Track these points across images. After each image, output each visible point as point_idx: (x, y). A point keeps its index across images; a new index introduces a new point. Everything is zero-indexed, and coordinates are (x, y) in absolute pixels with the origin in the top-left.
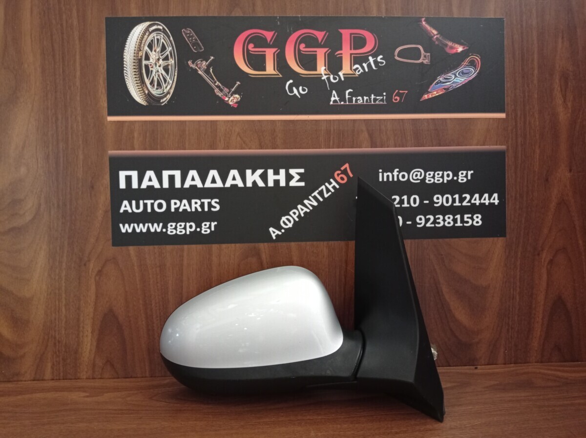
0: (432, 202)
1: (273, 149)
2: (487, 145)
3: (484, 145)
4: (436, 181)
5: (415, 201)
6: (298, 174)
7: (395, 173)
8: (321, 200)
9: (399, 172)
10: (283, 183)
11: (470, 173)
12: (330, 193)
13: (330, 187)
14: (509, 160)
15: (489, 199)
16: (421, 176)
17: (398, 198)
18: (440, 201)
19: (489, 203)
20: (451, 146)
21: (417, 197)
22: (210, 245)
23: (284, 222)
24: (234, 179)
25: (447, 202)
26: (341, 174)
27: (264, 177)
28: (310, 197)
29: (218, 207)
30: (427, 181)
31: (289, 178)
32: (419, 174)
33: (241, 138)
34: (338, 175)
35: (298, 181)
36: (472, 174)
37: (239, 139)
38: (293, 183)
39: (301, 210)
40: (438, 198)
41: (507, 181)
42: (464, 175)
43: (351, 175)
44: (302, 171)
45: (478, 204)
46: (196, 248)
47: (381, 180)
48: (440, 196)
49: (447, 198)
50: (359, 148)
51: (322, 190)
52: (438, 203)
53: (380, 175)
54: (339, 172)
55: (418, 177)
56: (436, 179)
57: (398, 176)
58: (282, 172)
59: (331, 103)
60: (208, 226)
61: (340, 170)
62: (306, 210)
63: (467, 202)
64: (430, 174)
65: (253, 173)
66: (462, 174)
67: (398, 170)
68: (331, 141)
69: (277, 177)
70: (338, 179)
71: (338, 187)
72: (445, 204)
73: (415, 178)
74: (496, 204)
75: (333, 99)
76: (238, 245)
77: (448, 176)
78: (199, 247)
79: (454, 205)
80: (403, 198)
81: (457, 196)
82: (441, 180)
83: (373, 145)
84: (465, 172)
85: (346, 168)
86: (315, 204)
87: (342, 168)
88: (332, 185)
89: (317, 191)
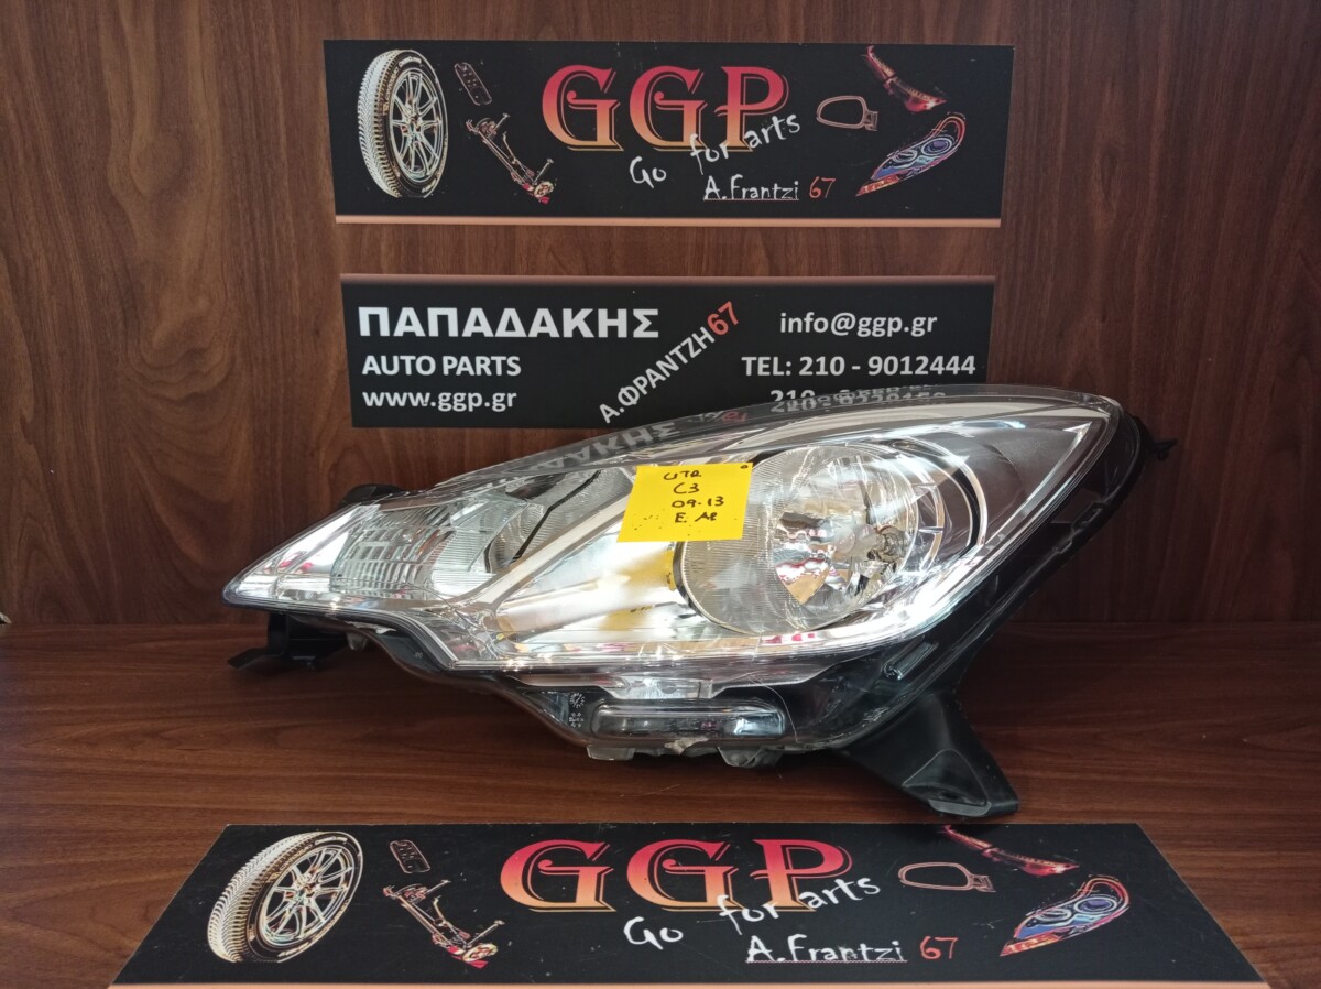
0: (866, 368)
1: (607, 275)
2: (964, 274)
3: (958, 274)
4: (874, 334)
5: (837, 366)
6: (648, 317)
7: (808, 319)
8: (685, 361)
9: (814, 317)
10: (622, 333)
11: (931, 321)
12: (699, 351)
13: (700, 341)
14: (999, 300)
15: (960, 365)
16: (849, 325)
17: (809, 361)
18: (879, 366)
19: (959, 372)
20: (902, 275)
21: (841, 360)
22: (506, 430)
23: (624, 397)
24: (543, 324)
25: (891, 368)
26: (718, 319)
27: (592, 322)
28: (667, 357)
29: (518, 370)
30: (859, 334)
31: (633, 323)
32: (847, 321)
33: (554, 256)
34: (714, 320)
35: (648, 329)
36: (934, 323)
37: (551, 257)
38: (639, 333)
39: (652, 377)
40: (875, 362)
41: (992, 335)
42: (922, 324)
43: (735, 322)
44: (654, 312)
45: (940, 373)
46: (483, 434)
47: (783, 330)
48: (879, 359)
49: (891, 363)
50: (751, 275)
51: (687, 345)
52: (875, 370)
53: (783, 321)
54: (716, 316)
55: (846, 327)
56: (875, 329)
57: (812, 323)
58: (622, 313)
59: (706, 198)
60: (502, 399)
61: (718, 313)
62: (659, 377)
63: (924, 370)
64: (864, 322)
65: (574, 315)
66: (918, 322)
67: (812, 313)
68: (704, 264)
69: (613, 322)
70: (714, 327)
71: (712, 340)
72: (887, 372)
73: (839, 328)
74: (971, 373)
75: (708, 191)
76: (550, 431)
77: (895, 325)
78: (489, 432)
79: (902, 373)
80: (818, 360)
81: (907, 359)
82: (883, 332)
83: (774, 271)
84: (922, 320)
85: (727, 310)
86: (675, 367)
87: (721, 310)
88: (703, 338)
89: (679, 347)
